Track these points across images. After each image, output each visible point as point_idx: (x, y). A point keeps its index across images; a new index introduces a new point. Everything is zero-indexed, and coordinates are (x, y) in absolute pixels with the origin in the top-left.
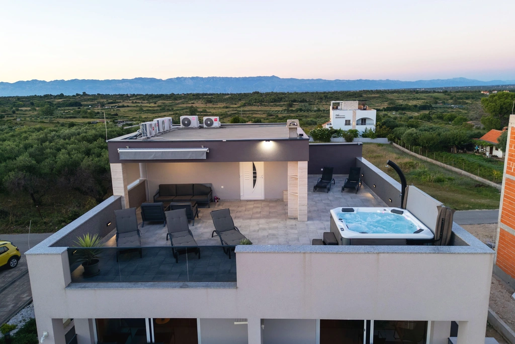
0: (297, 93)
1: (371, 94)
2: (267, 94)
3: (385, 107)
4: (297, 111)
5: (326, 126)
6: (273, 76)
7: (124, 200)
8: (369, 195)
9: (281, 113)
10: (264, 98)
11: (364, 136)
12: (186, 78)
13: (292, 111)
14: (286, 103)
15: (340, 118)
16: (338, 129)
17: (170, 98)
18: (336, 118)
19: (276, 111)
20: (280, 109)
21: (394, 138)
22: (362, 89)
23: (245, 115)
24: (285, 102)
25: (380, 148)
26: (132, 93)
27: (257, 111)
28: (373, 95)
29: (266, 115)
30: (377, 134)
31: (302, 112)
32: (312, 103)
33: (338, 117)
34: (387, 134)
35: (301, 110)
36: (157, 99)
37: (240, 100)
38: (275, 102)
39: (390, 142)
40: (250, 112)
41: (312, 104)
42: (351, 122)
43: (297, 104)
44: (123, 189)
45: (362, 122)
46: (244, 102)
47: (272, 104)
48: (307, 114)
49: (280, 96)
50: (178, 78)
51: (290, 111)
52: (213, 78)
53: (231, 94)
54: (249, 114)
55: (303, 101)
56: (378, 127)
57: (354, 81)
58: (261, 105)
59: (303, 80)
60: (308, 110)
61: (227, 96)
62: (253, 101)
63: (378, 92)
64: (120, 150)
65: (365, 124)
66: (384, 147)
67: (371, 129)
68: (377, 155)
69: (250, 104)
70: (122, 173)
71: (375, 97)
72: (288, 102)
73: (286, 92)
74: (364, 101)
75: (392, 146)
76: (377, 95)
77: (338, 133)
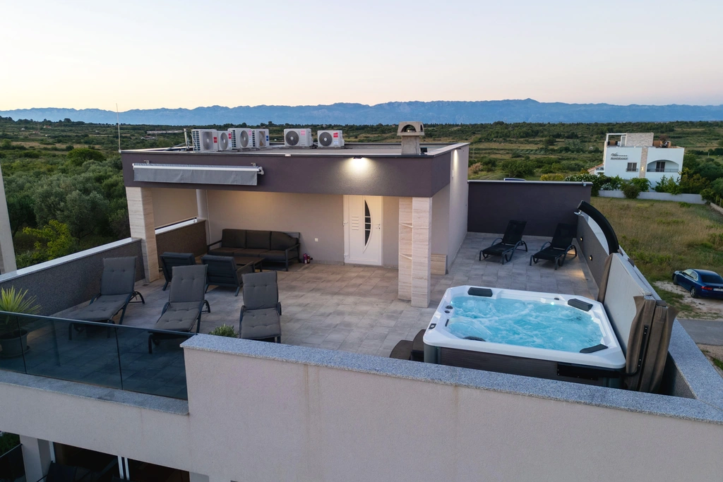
0: (563, 125)
1: (690, 128)
2: (516, 125)
3: (713, 149)
4: (560, 151)
5: (594, 172)
6: (529, 99)
7: (145, 247)
8: (579, 274)
9: (535, 154)
10: (510, 132)
11: (659, 189)
12: (399, 104)
13: (553, 151)
14: (544, 139)
15: (619, 159)
16: (614, 176)
17: (376, 131)
18: (612, 159)
19: (527, 150)
20: (534, 147)
21: (714, 195)
22: (674, 120)
23: (478, 155)
24: (542, 137)
25: (684, 209)
26: (328, 124)
27: (498, 150)
28: (693, 130)
29: (511, 155)
30: (682, 187)
31: (569, 152)
32: (586, 139)
33: (615, 157)
34: (701, 189)
35: (567, 150)
36: (359, 132)
37: (474, 133)
38: (527, 137)
39: (705, 201)
40: (487, 151)
41: (586, 142)
42: (638, 167)
43: (563, 140)
44: (144, 228)
45: (658, 167)
46: (479, 136)
47: (522, 139)
48: (576, 156)
49: (536, 129)
50: (390, 104)
51: (549, 151)
52: (439, 103)
53: (462, 125)
54: (485, 153)
55: (573, 136)
56: (686, 175)
57: (662, 108)
58: (505, 141)
59: (575, 105)
60: (578, 151)
61: (456, 128)
62: (493, 136)
63: (702, 124)
64: (135, 166)
65: (663, 171)
66: (691, 209)
67: (672, 179)
68: (674, 219)
69: (488, 140)
70: (141, 202)
71: (695, 133)
72: (547, 138)
73: (546, 122)
74: (677, 137)
75: (708, 207)
76: (700, 130)
77: (613, 183)
